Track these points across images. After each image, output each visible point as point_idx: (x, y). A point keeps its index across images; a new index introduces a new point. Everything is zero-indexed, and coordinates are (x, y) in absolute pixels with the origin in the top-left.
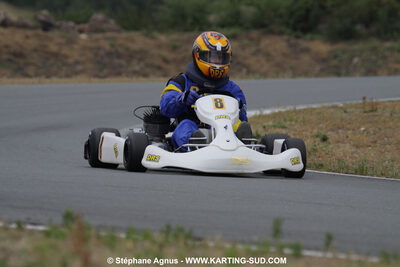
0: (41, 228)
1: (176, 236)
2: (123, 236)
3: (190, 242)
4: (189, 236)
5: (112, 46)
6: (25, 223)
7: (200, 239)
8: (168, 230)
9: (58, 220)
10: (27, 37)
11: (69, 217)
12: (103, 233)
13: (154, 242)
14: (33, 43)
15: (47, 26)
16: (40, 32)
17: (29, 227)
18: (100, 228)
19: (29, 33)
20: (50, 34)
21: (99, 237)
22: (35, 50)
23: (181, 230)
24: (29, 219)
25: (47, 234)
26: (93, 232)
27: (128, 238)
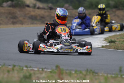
0: (49, 70)
1: (90, 72)
2: (74, 72)
3: (94, 74)
4: (94, 72)
5: (71, 14)
6: (44, 69)
7: (97, 73)
8: (87, 70)
9: (54, 68)
10: (45, 12)
11: (57, 67)
12: (68, 72)
13: (83, 74)
14: (47, 14)
15: (51, 9)
16: (49, 10)
17: (46, 70)
18: (67, 70)
19: (46, 11)
20: (52, 11)
21: (66, 73)
22: (48, 16)
23: (91, 70)
24: (45, 67)
25: (51, 72)
26: (64, 71)
27: (75, 73)
